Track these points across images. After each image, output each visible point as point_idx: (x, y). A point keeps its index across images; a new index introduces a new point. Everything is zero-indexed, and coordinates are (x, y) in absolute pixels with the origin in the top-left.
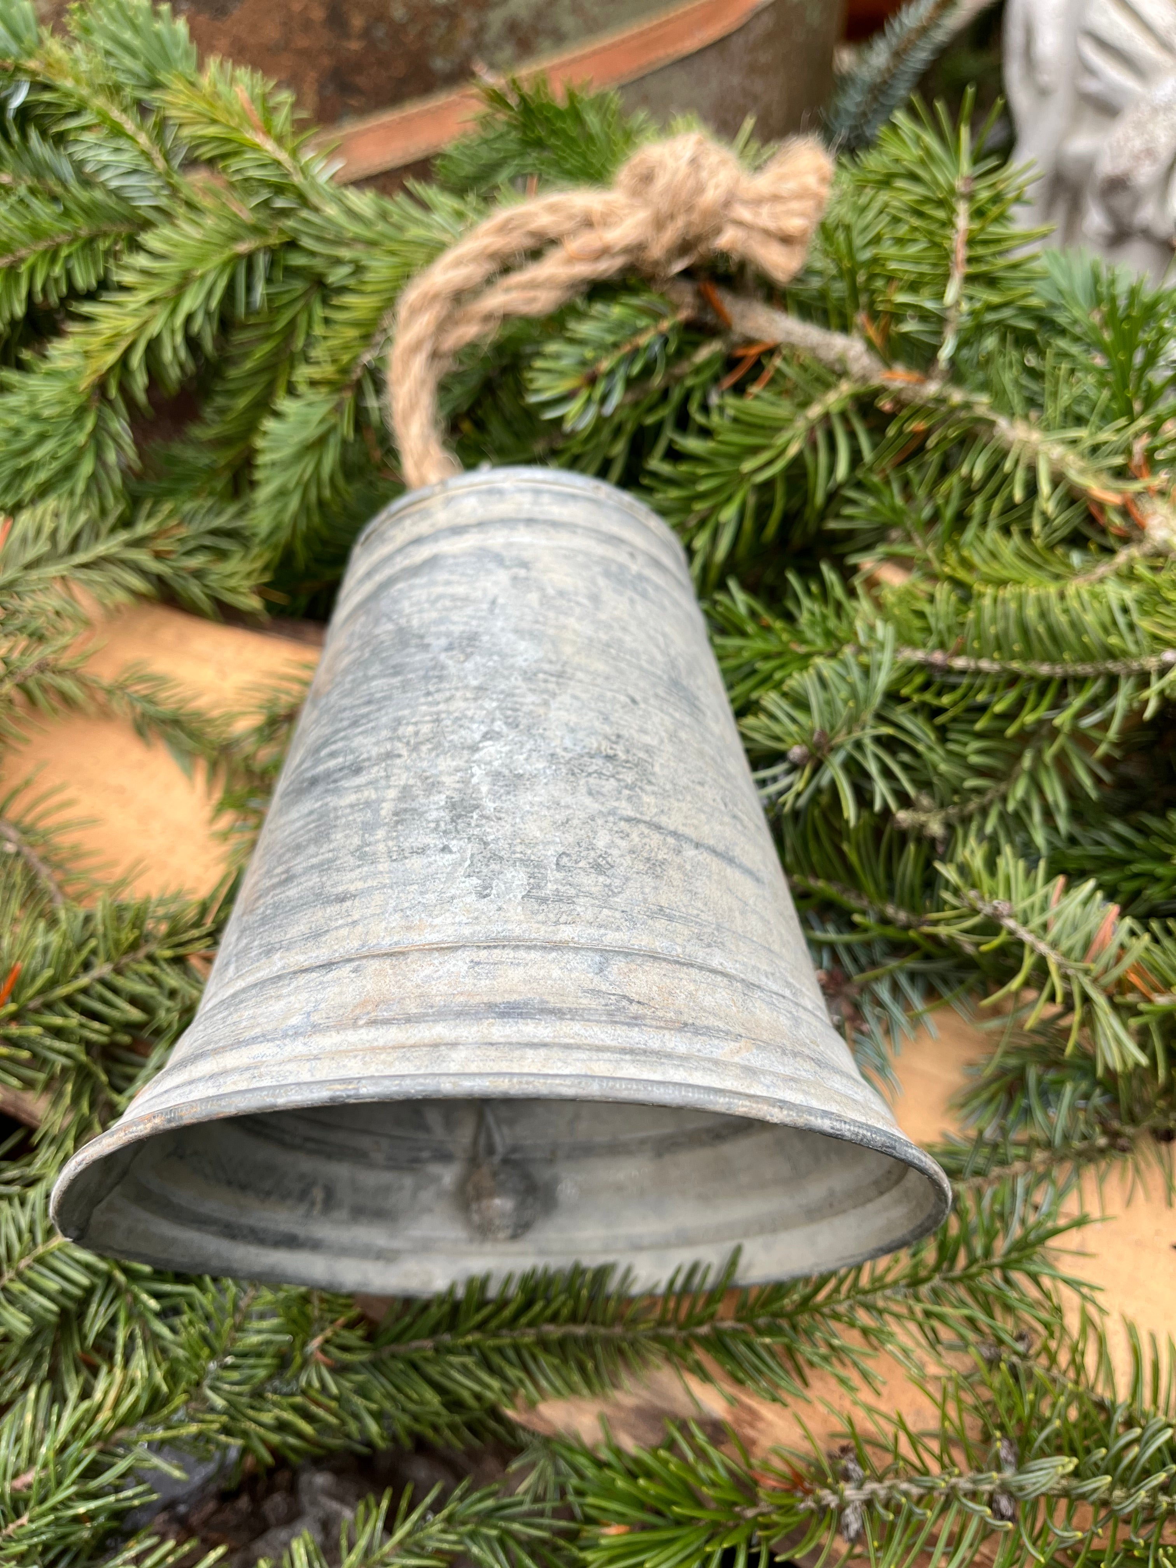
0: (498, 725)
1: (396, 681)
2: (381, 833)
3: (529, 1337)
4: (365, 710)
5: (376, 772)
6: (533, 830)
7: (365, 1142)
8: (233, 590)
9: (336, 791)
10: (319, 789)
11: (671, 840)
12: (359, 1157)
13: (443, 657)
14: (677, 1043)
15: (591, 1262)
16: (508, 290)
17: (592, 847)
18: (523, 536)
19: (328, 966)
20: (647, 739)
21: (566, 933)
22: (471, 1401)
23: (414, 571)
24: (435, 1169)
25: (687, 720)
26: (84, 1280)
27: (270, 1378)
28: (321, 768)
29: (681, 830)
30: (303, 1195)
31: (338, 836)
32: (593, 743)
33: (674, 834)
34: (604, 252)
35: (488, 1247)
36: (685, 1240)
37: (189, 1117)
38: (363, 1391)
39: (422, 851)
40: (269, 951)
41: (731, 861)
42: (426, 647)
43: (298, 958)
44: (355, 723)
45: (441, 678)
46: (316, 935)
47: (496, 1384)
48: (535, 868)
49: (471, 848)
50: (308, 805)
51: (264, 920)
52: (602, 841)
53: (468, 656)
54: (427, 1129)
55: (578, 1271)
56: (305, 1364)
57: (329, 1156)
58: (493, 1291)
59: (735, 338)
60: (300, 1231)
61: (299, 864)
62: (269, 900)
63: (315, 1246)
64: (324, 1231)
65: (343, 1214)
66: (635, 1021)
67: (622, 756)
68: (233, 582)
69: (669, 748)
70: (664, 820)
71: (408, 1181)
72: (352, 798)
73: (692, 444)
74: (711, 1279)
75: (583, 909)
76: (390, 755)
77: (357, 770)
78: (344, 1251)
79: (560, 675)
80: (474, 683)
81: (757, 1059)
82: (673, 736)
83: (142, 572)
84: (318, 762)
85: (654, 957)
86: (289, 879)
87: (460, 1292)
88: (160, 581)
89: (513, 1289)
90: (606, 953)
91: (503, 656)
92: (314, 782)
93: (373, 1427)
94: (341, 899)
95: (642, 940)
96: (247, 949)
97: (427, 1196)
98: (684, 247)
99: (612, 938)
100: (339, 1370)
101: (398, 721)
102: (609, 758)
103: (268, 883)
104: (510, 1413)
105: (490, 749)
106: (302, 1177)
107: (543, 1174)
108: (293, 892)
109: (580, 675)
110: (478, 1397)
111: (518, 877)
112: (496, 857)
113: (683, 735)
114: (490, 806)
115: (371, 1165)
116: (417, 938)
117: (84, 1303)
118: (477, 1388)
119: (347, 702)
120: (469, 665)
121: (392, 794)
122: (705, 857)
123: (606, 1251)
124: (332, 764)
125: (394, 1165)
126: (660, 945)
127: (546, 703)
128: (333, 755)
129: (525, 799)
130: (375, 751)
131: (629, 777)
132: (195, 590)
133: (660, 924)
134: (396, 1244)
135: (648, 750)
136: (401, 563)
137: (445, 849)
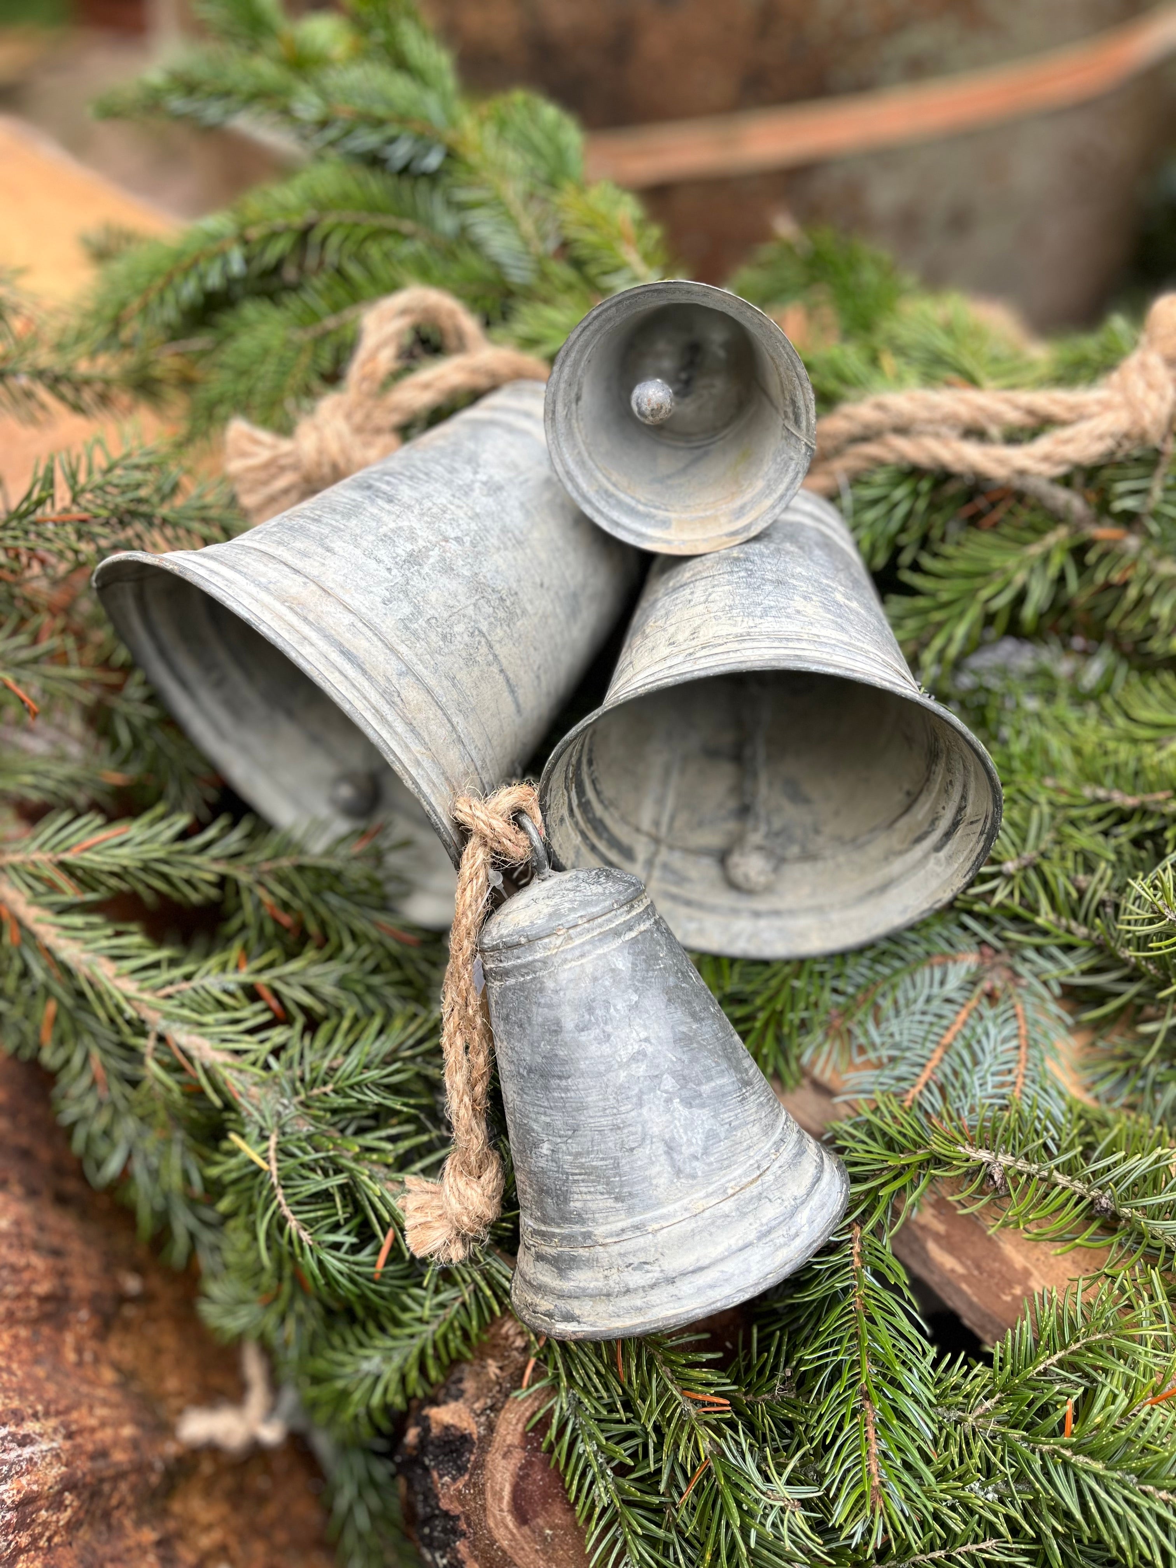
0: (467, 539)
1: (447, 476)
2: (371, 538)
4: (421, 476)
5: (396, 509)
6: (433, 596)
9: (372, 501)
10: (368, 493)
11: (491, 657)
13: (477, 485)
14: (400, 727)
17: (451, 627)
19: (297, 571)
20: (529, 607)
21: (402, 649)
23: (511, 429)
25: (562, 617)
28: (378, 484)
29: (501, 657)
31: (353, 522)
32: (500, 585)
33: (496, 656)
37: (189, 577)
39: (379, 561)
40: (280, 543)
41: (512, 692)
42: (476, 473)
43: (287, 556)
44: (411, 478)
45: (466, 494)
46: (304, 554)
48: (418, 611)
49: (400, 580)
50: (357, 495)
51: (291, 528)
52: (459, 629)
53: (489, 495)
61: (328, 518)
62: (301, 521)
66: (391, 703)
67: (508, 603)
69: (536, 620)
70: (497, 646)
72: (375, 511)
75: (420, 646)
76: (409, 507)
77: (390, 500)
79: (519, 542)
80: (478, 510)
81: (426, 764)
82: (545, 617)
84: (379, 480)
85: (429, 691)
86: (317, 520)
90: (409, 671)
91: (503, 509)
92: (369, 487)
94: (328, 550)
95: (431, 681)
96: (273, 534)
99: (420, 668)
101: (429, 496)
102: (502, 599)
103: (308, 513)
105: (453, 546)
108: (313, 528)
109: (528, 551)
111: (406, 609)
112: (406, 593)
113: (551, 621)
114: (426, 569)
116: (339, 592)
119: (419, 464)
120: (484, 500)
121: (392, 525)
122: (500, 678)
124: (384, 487)
126: (438, 691)
127: (499, 549)
128: (388, 483)
129: (444, 580)
130: (406, 499)
131: (501, 614)
133: (446, 683)
135: (524, 612)
136: (511, 418)
137: (389, 570)
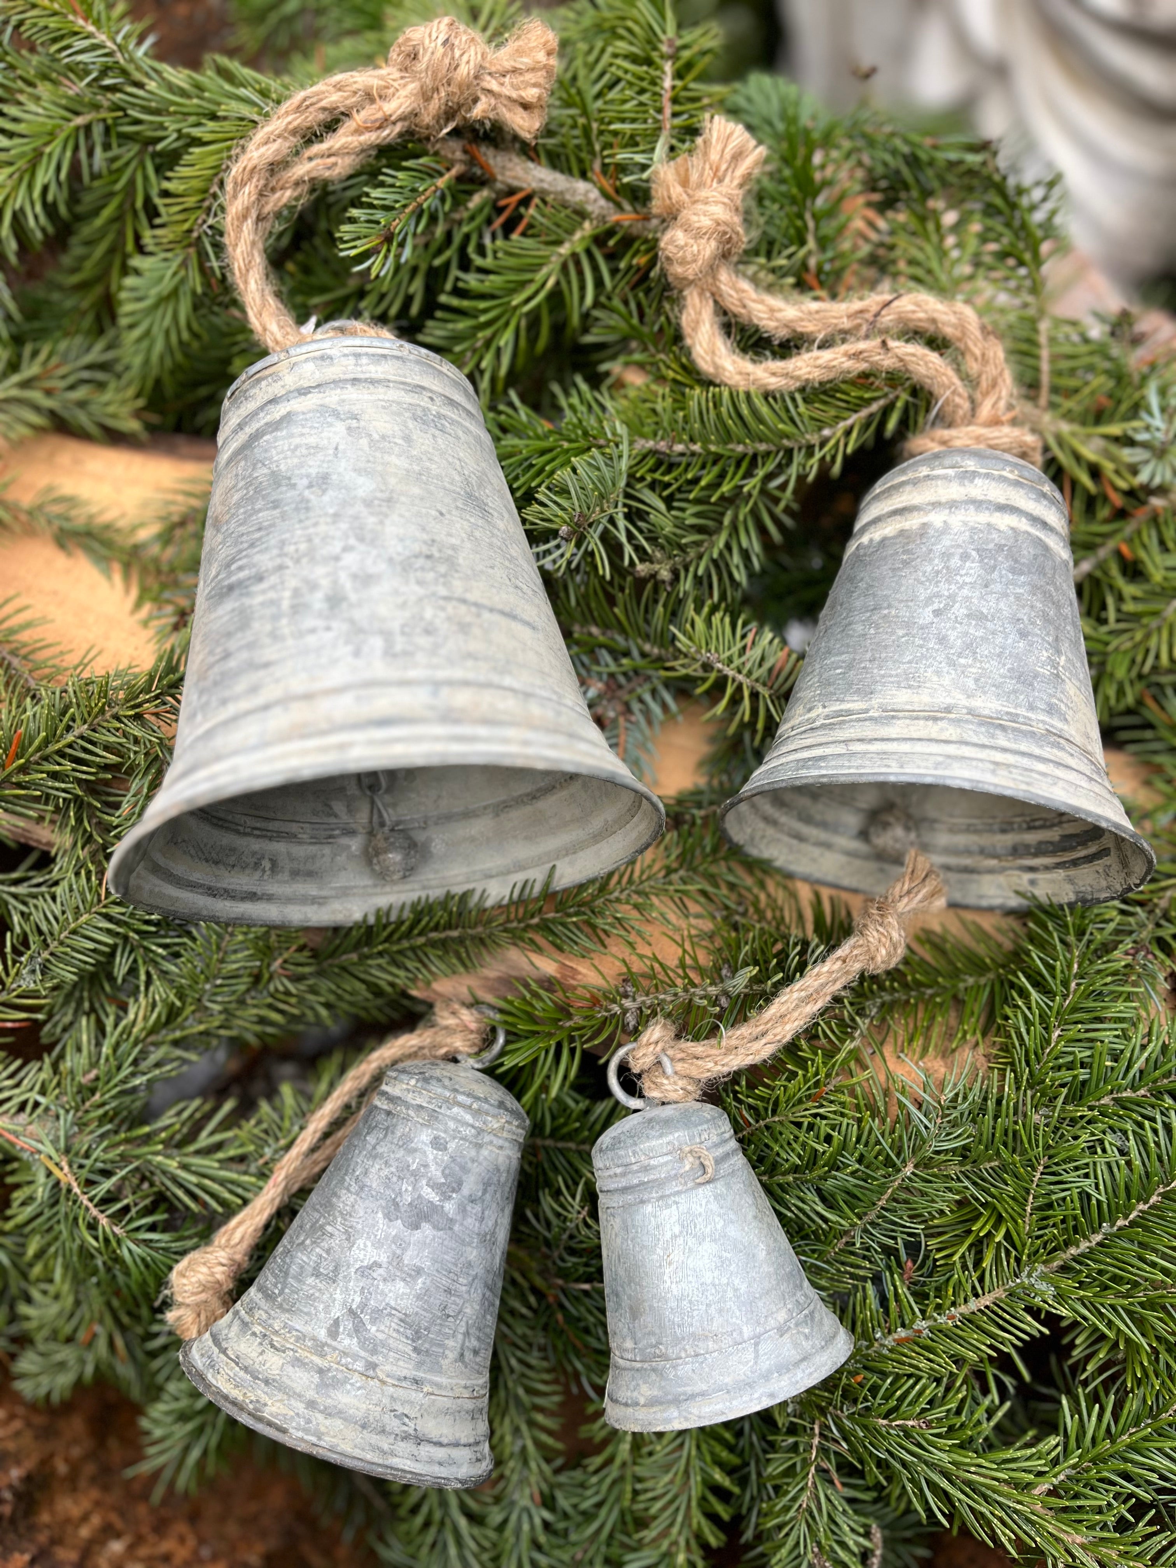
0: (352, 541)
1: (276, 512)
2: (284, 621)
3: (421, 940)
4: (257, 535)
5: (273, 579)
6: (383, 610)
7: (294, 828)
8: (114, 416)
9: (248, 595)
10: (237, 592)
11: (474, 609)
12: (291, 837)
13: (307, 493)
14: (482, 731)
15: (458, 890)
16: (310, 159)
17: (422, 618)
18: (351, 393)
19: (266, 707)
20: (453, 541)
21: (412, 674)
22: (388, 989)
23: (276, 426)
24: (344, 841)
25: (480, 522)
26: (110, 941)
27: (248, 991)
28: (234, 579)
29: (479, 601)
30: (257, 865)
31: (256, 625)
32: (416, 547)
33: (476, 605)
34: (385, 122)
35: (388, 889)
36: (520, 867)
38: (313, 991)
39: (313, 631)
40: (224, 702)
41: (514, 617)
42: (293, 486)
43: (244, 705)
44: (252, 545)
45: (307, 509)
46: (254, 690)
47: (402, 973)
48: (387, 635)
49: (345, 627)
50: (229, 605)
51: (216, 684)
52: (429, 613)
53: (324, 491)
54: (336, 816)
55: (449, 896)
56: (271, 978)
57: (270, 839)
58: (393, 917)
59: (499, 186)
60: (259, 890)
61: (232, 645)
62: (216, 669)
63: (269, 898)
64: (273, 888)
65: (286, 876)
66: (457, 721)
67: (437, 554)
68: (111, 409)
69: (468, 545)
70: (467, 596)
71: (327, 850)
72: (259, 599)
73: (472, 281)
74: (537, 889)
75: (420, 657)
76: (281, 568)
77: (260, 578)
78: (289, 900)
79: (389, 500)
80: (331, 511)
82: (470, 535)
83: (36, 408)
84: (230, 574)
85: (466, 683)
86: (227, 655)
87: (372, 920)
88: (52, 414)
89: (407, 914)
90: (437, 685)
91: (347, 488)
92: (231, 588)
93: (323, 1012)
94: (267, 665)
95: (458, 673)
96: (207, 704)
97: (341, 859)
98: (449, 114)
99: (441, 674)
100: (297, 979)
101: (283, 543)
102: (429, 557)
103: (212, 659)
104: (414, 993)
105: (349, 559)
106: (254, 853)
107: (420, 837)
108: (232, 663)
109: (403, 499)
110: (392, 985)
111: (377, 643)
112: (361, 631)
113: (477, 534)
114: (353, 597)
115: (300, 843)
116: (318, 686)
117: (112, 955)
118: (390, 978)
119: (242, 529)
120: (326, 498)
121: (287, 594)
122: (496, 618)
123: (468, 882)
124: (242, 575)
125: (316, 841)
126: (470, 676)
127: (381, 523)
128: (241, 568)
129: (375, 591)
130: (271, 565)
131: (442, 569)
132: (82, 418)
133: (470, 663)
134: (324, 893)
135: (454, 548)
136: (264, 419)
137: (328, 629)
